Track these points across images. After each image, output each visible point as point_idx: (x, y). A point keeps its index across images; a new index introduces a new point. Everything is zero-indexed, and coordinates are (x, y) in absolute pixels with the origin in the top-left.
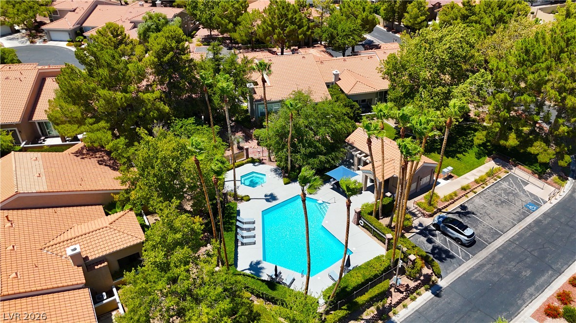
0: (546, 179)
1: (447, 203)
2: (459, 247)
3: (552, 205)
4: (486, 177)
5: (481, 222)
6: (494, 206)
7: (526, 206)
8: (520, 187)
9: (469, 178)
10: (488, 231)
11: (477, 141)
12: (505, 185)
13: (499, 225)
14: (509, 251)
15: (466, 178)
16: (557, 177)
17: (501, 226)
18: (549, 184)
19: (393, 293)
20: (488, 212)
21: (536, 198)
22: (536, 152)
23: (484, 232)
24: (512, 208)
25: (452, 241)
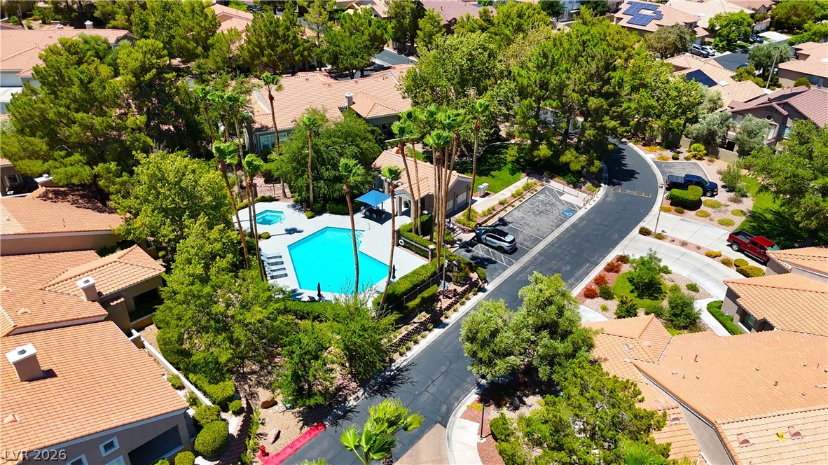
0: (581, 188)
1: (486, 218)
2: (502, 256)
3: (587, 210)
4: (522, 191)
5: (521, 232)
6: (533, 216)
7: (563, 213)
8: (556, 198)
9: (506, 193)
10: (528, 238)
11: (510, 159)
12: (542, 197)
13: (538, 233)
14: (550, 253)
15: (503, 194)
16: (590, 185)
17: (541, 234)
18: (583, 192)
19: (442, 300)
20: (528, 222)
21: (572, 205)
22: (568, 160)
23: (525, 240)
24: (550, 216)
25: (494, 251)
